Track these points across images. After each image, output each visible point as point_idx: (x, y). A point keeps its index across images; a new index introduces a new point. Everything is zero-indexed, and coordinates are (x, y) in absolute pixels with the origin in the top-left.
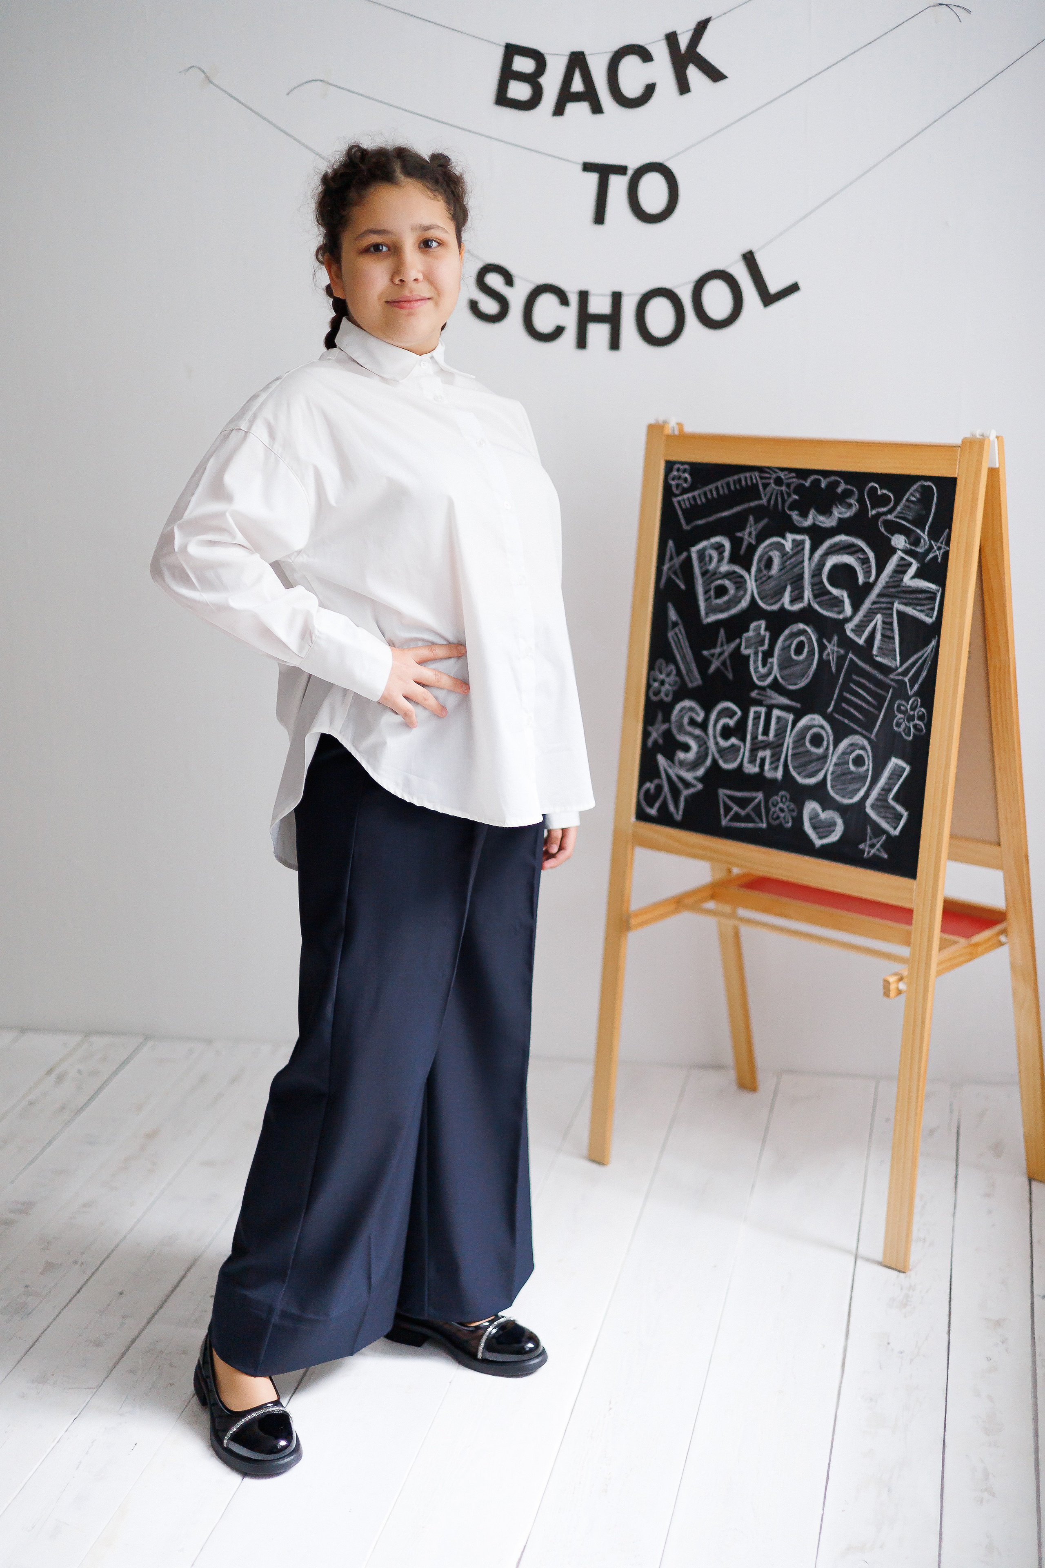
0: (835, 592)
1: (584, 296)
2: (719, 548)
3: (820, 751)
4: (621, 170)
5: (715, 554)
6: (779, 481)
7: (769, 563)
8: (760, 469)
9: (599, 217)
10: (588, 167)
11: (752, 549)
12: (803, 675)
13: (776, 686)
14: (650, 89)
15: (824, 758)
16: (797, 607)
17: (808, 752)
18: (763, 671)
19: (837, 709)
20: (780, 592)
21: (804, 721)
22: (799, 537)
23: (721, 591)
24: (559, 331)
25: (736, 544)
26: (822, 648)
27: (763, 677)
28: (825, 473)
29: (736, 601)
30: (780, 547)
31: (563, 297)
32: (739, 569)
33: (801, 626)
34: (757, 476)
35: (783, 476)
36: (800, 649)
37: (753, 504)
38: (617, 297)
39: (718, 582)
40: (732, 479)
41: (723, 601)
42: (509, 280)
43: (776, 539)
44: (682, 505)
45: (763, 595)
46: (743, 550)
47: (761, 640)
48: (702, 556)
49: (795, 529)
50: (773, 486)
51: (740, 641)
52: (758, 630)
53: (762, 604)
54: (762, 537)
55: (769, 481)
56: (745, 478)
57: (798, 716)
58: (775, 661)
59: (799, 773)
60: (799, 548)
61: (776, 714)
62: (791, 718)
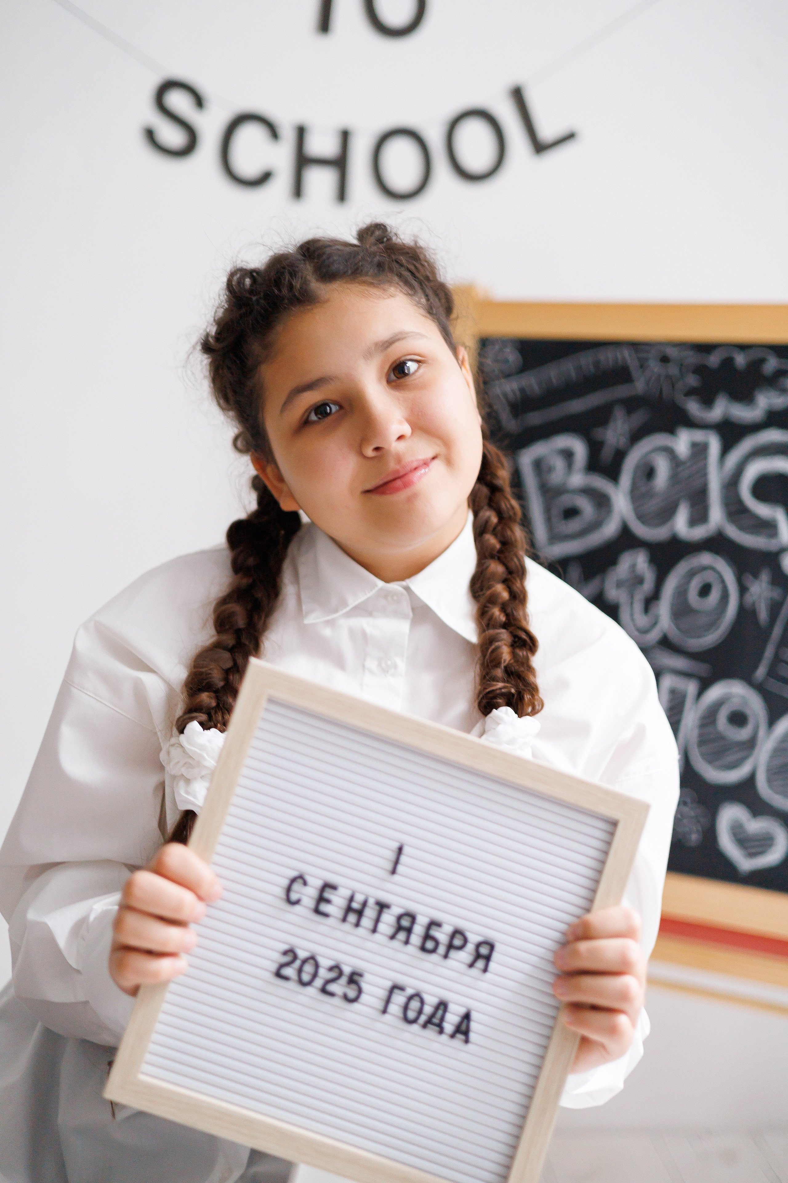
0: (763, 510)
1: (301, 132)
2: (568, 455)
3: (743, 734)
5: (559, 464)
6: (665, 359)
7: (650, 473)
8: (635, 345)
9: (324, 24)
11: (620, 456)
12: (712, 625)
15: (751, 744)
16: (699, 533)
17: (721, 738)
18: (643, 622)
19: (772, 673)
20: (669, 513)
21: (715, 692)
22: (699, 436)
23: (571, 513)
24: (265, 178)
25: (594, 446)
26: (743, 590)
27: (644, 632)
28: (743, 347)
29: (596, 525)
30: (670, 452)
31: (273, 131)
32: (600, 483)
33: (706, 558)
34: (627, 355)
35: (672, 352)
36: (705, 590)
37: (621, 391)
38: (345, 136)
39: (566, 501)
40: (586, 360)
41: (574, 525)
42: (199, 101)
43: (659, 440)
44: (505, 395)
45: (641, 517)
46: (607, 454)
47: (639, 581)
48: (538, 465)
49: (691, 423)
50: (655, 367)
51: (603, 582)
52: (633, 566)
53: (640, 530)
54: (636, 437)
55: (647, 359)
56: (607, 357)
57: (705, 684)
58: (664, 608)
59: (710, 763)
60: (700, 449)
61: (666, 682)
62: (692, 687)
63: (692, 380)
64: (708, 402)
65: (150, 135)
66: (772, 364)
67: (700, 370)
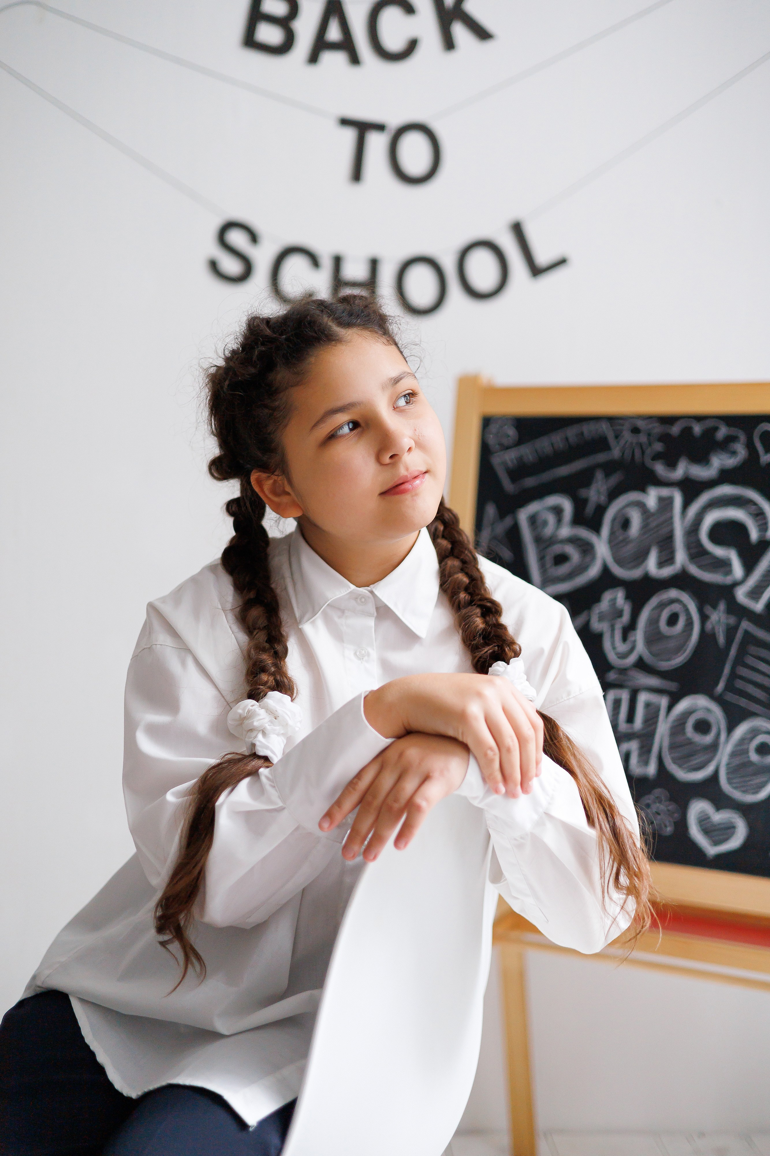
0: (719, 551)
1: (338, 261)
2: (558, 511)
3: (708, 739)
4: (380, 127)
5: (551, 519)
6: (636, 430)
7: (626, 524)
8: (611, 419)
9: (357, 174)
10: (345, 122)
11: (601, 510)
12: (680, 649)
13: (641, 665)
14: (412, 46)
15: (714, 747)
16: (667, 572)
17: (690, 742)
18: (622, 647)
19: (730, 687)
20: (642, 556)
21: (683, 705)
22: (665, 492)
23: (561, 559)
25: (579, 505)
26: (704, 618)
27: (623, 656)
28: (699, 418)
29: (582, 568)
30: (641, 506)
31: (314, 260)
32: (584, 533)
33: (673, 593)
34: (604, 428)
35: (640, 424)
36: (673, 620)
37: (601, 457)
38: (374, 264)
39: (557, 549)
40: (571, 432)
41: (564, 569)
42: (254, 238)
43: (633, 496)
44: (504, 463)
45: (619, 561)
46: (590, 509)
47: (619, 613)
48: (533, 520)
49: (659, 483)
50: (627, 436)
51: (589, 616)
52: (613, 601)
53: (618, 571)
54: (613, 494)
55: (621, 431)
56: (588, 430)
57: (675, 699)
58: (639, 636)
59: (680, 766)
60: (666, 503)
61: (643, 698)
62: (664, 701)
63: (658, 447)
64: (672, 464)
65: (214, 266)
66: (723, 432)
67: (664, 438)
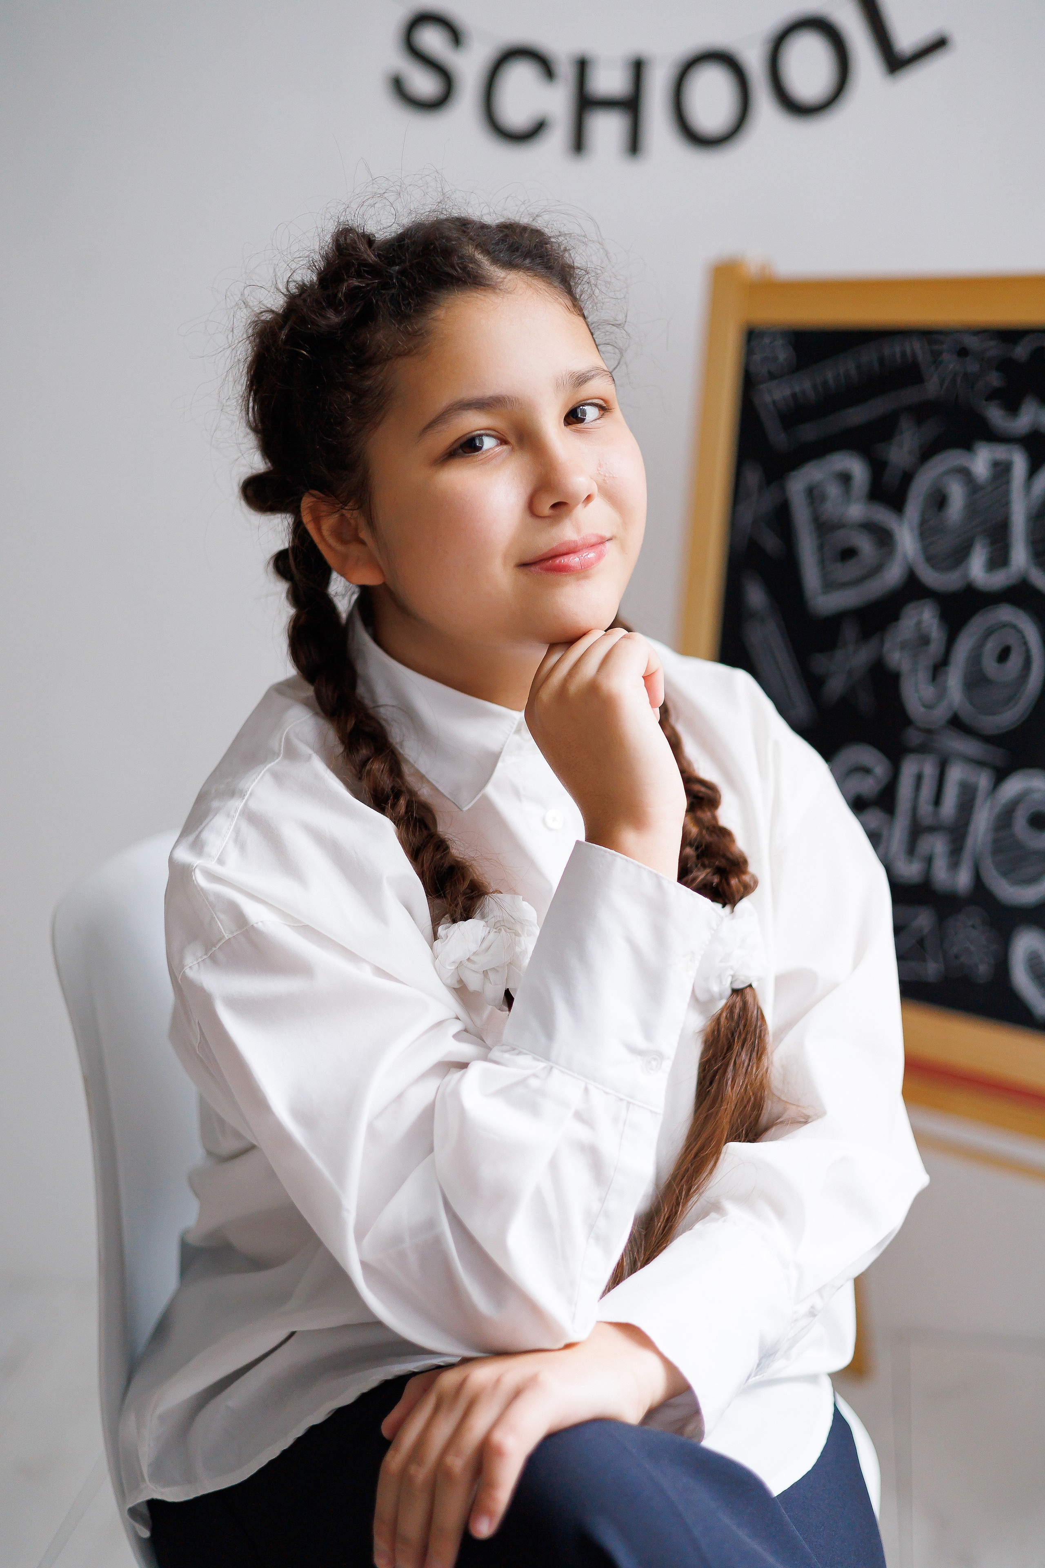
2: (846, 479)
5: (833, 490)
6: (961, 354)
7: (942, 502)
8: (927, 334)
11: (907, 478)
12: (1011, 699)
13: (956, 723)
16: (998, 580)
17: (1020, 841)
18: (929, 693)
20: (961, 554)
21: (1013, 786)
22: (1001, 452)
23: (848, 554)
25: (877, 467)
27: (929, 707)
29: (877, 570)
30: (964, 476)
32: (883, 515)
33: (1006, 613)
34: (917, 348)
35: (969, 342)
36: (1004, 655)
37: (909, 396)
39: (843, 539)
40: (869, 356)
41: (849, 571)
43: (953, 458)
44: (773, 403)
45: (930, 559)
46: (891, 477)
47: (924, 640)
48: (812, 493)
49: (993, 437)
50: (951, 363)
51: (882, 642)
52: (919, 623)
53: (930, 577)
54: (927, 453)
55: (940, 353)
56: (894, 350)
57: (1001, 775)
58: (954, 679)
59: (1005, 874)
60: (1002, 470)
61: (956, 774)
62: (983, 780)
63: (995, 379)
64: (1013, 408)
67: (1005, 365)
